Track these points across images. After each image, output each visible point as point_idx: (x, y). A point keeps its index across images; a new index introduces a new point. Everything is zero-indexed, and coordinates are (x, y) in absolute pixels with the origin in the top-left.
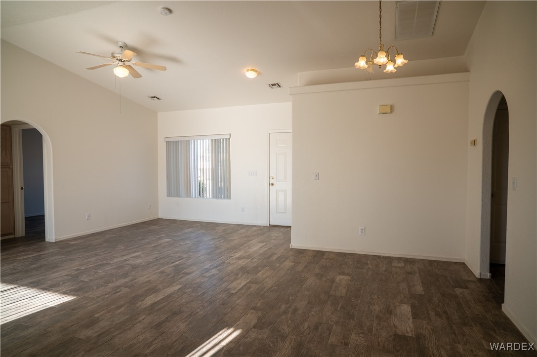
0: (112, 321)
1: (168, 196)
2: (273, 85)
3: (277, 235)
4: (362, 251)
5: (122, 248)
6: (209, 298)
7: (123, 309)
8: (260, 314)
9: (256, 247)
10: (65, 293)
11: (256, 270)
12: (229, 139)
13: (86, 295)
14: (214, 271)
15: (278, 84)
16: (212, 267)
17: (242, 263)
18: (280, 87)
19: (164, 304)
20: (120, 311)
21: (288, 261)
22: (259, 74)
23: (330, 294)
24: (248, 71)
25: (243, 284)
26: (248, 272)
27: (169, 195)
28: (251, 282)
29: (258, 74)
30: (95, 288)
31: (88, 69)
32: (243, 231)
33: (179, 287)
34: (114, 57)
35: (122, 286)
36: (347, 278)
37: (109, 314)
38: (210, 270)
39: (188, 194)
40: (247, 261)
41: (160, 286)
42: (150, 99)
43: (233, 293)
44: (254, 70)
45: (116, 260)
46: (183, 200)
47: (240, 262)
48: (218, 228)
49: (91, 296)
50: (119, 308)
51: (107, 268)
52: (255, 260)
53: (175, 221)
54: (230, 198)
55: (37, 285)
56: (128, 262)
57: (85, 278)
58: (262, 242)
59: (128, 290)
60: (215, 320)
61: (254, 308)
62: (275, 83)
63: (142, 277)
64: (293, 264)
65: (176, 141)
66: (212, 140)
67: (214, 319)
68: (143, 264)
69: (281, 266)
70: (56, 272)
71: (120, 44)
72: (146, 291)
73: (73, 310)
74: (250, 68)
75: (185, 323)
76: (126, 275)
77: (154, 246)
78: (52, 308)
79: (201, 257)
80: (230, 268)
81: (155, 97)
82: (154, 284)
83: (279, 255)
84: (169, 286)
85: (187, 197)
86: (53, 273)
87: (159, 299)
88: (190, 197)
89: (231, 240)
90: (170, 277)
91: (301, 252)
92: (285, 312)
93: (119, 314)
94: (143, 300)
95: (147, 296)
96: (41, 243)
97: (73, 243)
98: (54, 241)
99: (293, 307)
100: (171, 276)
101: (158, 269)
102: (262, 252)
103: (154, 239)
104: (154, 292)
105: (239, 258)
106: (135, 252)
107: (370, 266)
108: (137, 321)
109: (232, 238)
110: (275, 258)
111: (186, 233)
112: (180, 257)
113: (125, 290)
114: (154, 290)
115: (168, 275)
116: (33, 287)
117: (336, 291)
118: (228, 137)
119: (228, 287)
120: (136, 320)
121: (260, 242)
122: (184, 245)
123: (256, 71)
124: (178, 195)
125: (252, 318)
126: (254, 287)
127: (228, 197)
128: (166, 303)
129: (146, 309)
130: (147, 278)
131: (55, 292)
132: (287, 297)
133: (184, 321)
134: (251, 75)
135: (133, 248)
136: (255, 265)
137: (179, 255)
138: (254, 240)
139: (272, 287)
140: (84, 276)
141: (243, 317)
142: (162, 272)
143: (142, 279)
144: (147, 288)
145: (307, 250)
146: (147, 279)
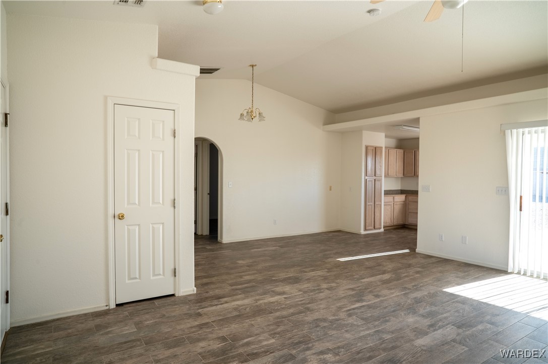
59: (407, 286)
90: (370, 290)
100: (368, 290)
115: (371, 292)
142: (377, 296)
144: (391, 284)
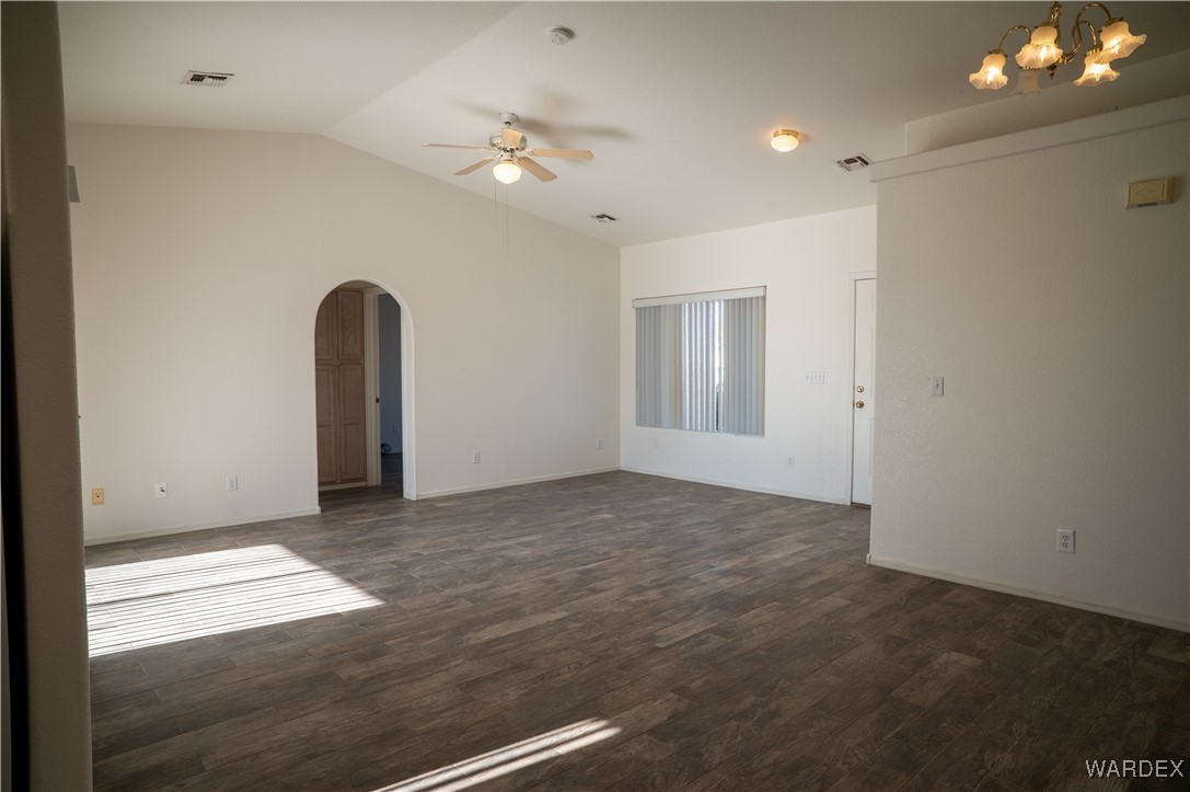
0: (405, 659)
1: (637, 425)
2: (849, 161)
3: (854, 529)
4: (1062, 597)
5: (515, 523)
6: (601, 649)
7: (437, 639)
8: (683, 705)
9: (784, 553)
10: (372, 593)
11: (746, 604)
12: (764, 298)
13: (399, 602)
14: (653, 594)
15: (859, 158)
16: (655, 584)
17: (724, 584)
18: (867, 164)
19: (512, 644)
20: (429, 642)
21: (838, 594)
22: (804, 139)
23: (893, 694)
24: (776, 135)
25: (694, 631)
26: (723, 608)
27: (641, 422)
28: (714, 631)
29: (800, 142)
30: (420, 592)
31: (459, 174)
32: (781, 511)
33: (563, 614)
34: (494, 145)
35: (464, 597)
36: (968, 660)
37: (410, 644)
38: (647, 589)
39: (678, 423)
40: (740, 581)
41: (528, 609)
42: (598, 220)
43: (659, 648)
44: (788, 133)
45: (488, 545)
46: (667, 434)
47: (723, 581)
48: (727, 500)
49: (404, 606)
50: (432, 636)
51: (464, 558)
52: (760, 581)
53: (646, 479)
54: (763, 434)
55: (343, 573)
56: (505, 553)
57: (415, 572)
58: (806, 541)
60: (581, 697)
61: (680, 691)
62: (853, 156)
63: (509, 584)
64: (845, 603)
65: (655, 307)
66: (727, 301)
67: (581, 694)
68: (529, 559)
69: (813, 605)
70: (383, 554)
71: (506, 117)
72: (498, 613)
73: (362, 625)
74: (780, 129)
75: (522, 692)
76: (484, 576)
77: (572, 527)
78: (338, 615)
79: (647, 561)
80: (691, 592)
81: (604, 216)
82: (520, 602)
83: (826, 578)
84: (544, 610)
85: (675, 428)
86: (377, 555)
87: (509, 632)
88: (681, 428)
89: (738, 529)
91: (887, 576)
92: (743, 715)
93: (425, 648)
94: (480, 630)
95: (492, 623)
96: (396, 501)
97: (440, 505)
98: (414, 499)
99: (772, 706)
101: (548, 573)
102: (789, 564)
103: (583, 511)
104: (511, 618)
105: (725, 574)
106: (531, 534)
107: (1065, 643)
108: (443, 668)
109: (741, 527)
110: (812, 583)
111: (652, 506)
112: (607, 553)
113: (466, 604)
114: (513, 614)
116: (337, 574)
117: (913, 690)
118: (760, 293)
119: (657, 634)
120: (443, 664)
121: (800, 541)
122: (631, 530)
123: (796, 134)
124: (657, 423)
125: (658, 711)
126: (717, 641)
127: (760, 432)
128: (517, 643)
129: (473, 647)
130: (516, 587)
131: (360, 588)
132: (774, 679)
133: (522, 685)
134: (784, 144)
135: (533, 526)
136: (752, 592)
137: (606, 549)
138: (790, 536)
139: (755, 650)
140: (418, 568)
141: (642, 705)
143: (507, 589)
145: (907, 573)
146: (514, 591)
